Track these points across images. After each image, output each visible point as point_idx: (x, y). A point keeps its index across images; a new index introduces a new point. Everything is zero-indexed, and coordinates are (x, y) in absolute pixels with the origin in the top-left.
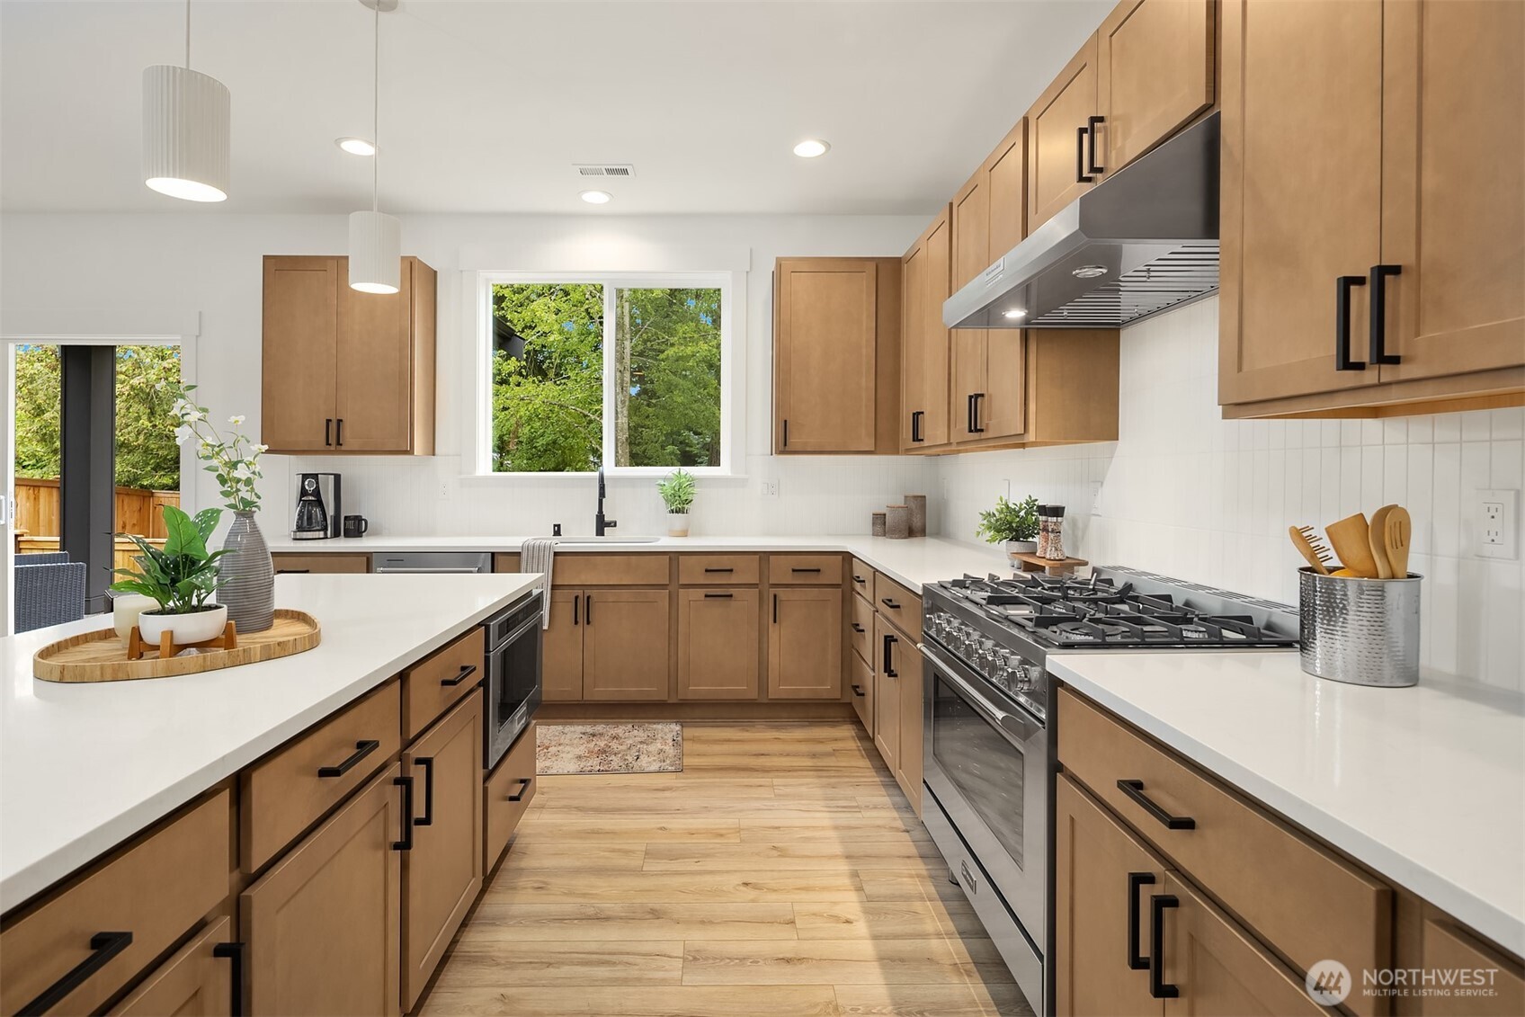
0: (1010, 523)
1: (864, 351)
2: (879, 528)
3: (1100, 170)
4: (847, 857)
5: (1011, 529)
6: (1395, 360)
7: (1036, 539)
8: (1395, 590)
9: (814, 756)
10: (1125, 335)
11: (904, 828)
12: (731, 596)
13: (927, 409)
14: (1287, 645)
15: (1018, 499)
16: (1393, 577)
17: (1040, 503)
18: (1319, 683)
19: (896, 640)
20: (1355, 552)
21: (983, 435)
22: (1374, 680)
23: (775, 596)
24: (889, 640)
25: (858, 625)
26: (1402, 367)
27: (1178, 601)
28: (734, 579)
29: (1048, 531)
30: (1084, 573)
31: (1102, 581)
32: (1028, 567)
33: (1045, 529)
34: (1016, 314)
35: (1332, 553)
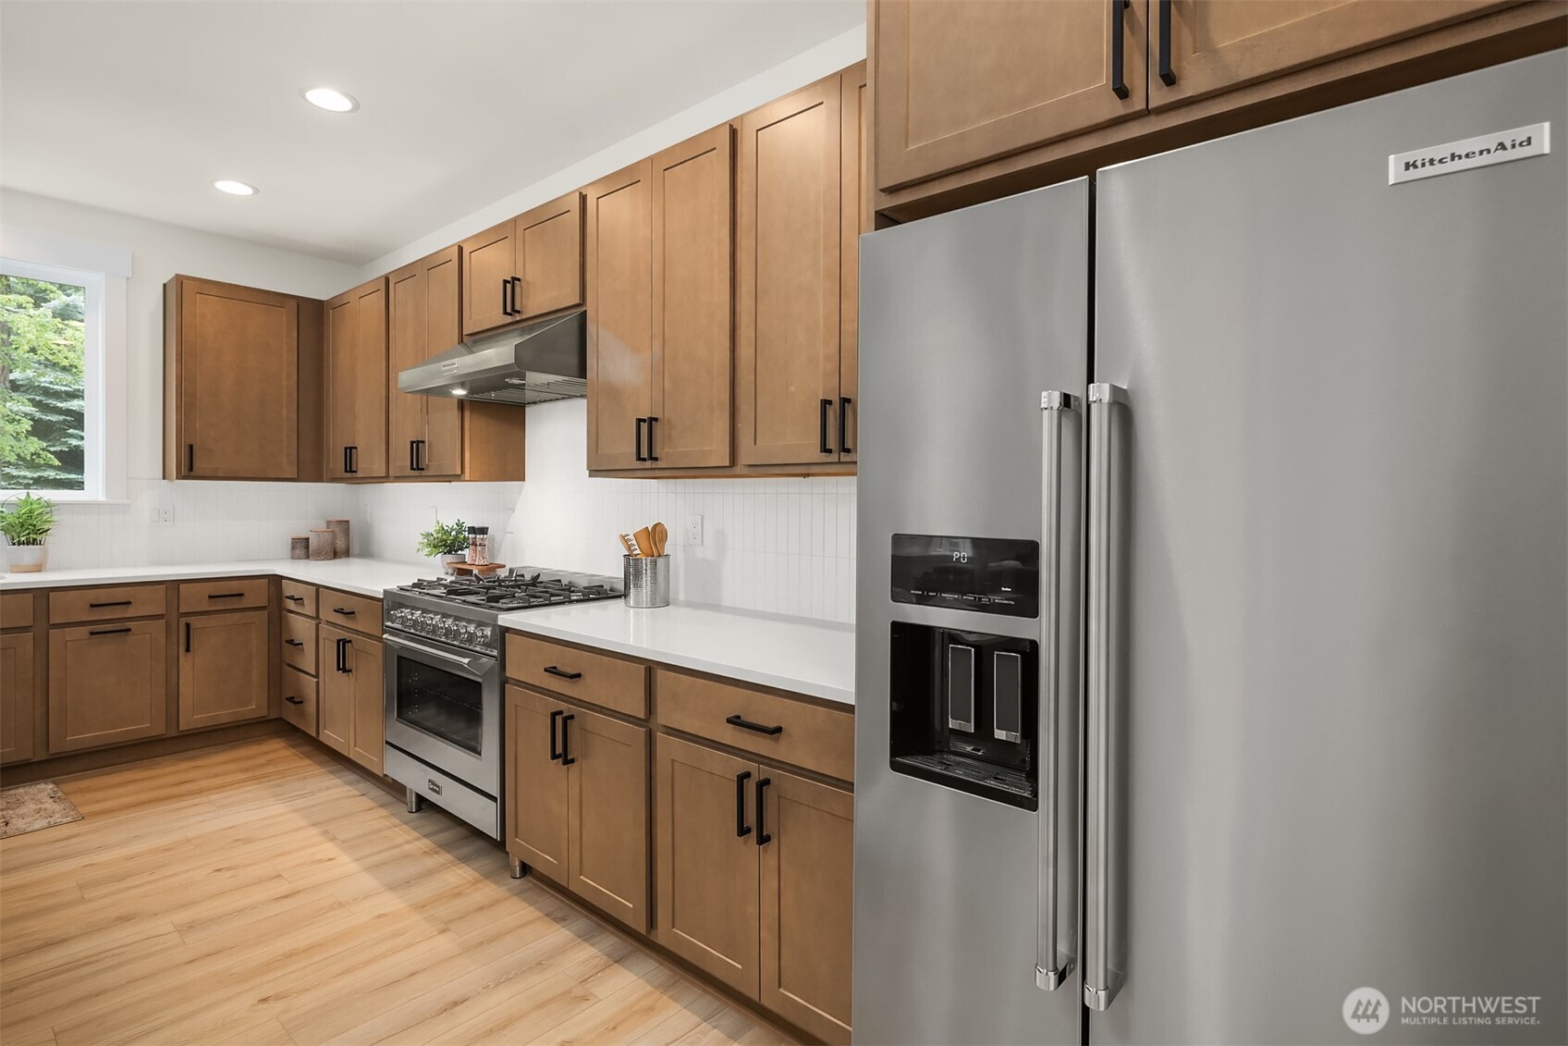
0: (446, 541)
1: (284, 383)
2: (300, 551)
3: (519, 312)
4: (314, 825)
5: (445, 546)
6: (656, 459)
7: (466, 552)
8: (661, 561)
9: (247, 770)
10: (529, 410)
11: (359, 794)
12: (129, 630)
13: (360, 443)
14: (619, 597)
15: (450, 522)
16: (660, 556)
17: (467, 525)
18: (632, 610)
19: (350, 641)
20: (645, 544)
21: (423, 473)
22: (654, 605)
23: (188, 626)
24: (342, 644)
25: (293, 640)
26: (659, 462)
27: (565, 582)
28: (131, 612)
29: (476, 545)
30: (503, 573)
31: (519, 576)
32: (461, 572)
33: (474, 544)
34: (459, 392)
35: (637, 547)
